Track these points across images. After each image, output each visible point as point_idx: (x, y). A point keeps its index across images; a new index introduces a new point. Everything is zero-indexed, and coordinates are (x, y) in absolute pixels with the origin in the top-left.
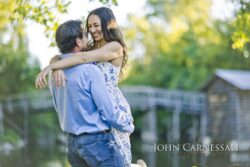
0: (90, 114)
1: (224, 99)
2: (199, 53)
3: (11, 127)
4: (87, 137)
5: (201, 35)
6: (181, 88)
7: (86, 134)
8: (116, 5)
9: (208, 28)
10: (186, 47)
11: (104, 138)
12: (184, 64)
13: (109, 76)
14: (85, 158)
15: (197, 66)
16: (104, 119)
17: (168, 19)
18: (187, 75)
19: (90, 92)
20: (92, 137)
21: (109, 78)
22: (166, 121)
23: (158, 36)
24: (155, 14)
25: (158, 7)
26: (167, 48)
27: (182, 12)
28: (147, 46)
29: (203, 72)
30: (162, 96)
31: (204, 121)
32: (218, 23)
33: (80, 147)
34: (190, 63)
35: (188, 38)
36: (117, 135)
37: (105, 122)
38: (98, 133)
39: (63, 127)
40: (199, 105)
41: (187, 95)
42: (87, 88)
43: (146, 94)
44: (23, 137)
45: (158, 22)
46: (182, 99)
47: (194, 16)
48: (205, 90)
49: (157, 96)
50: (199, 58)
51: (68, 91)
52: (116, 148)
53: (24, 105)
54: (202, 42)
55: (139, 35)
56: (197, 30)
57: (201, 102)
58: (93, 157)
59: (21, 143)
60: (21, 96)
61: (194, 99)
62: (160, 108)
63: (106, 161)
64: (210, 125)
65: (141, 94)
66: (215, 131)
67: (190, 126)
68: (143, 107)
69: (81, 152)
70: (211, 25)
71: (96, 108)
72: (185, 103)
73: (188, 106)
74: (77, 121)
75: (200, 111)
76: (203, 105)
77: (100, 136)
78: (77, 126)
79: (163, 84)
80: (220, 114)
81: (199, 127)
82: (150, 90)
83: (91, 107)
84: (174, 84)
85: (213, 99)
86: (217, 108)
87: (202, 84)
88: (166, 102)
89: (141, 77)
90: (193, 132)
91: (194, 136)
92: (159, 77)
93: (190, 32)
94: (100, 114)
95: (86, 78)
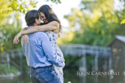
0: (42, 57)
1: (120, 50)
2: (107, 27)
3: (14, 65)
4: (40, 69)
5: (108, 18)
6: (98, 45)
7: (39, 67)
8: (60, 3)
9: (112, 15)
10: (101, 24)
11: (49, 69)
12: (100, 33)
13: (52, 38)
14: (40, 80)
15: (107, 34)
16: (49, 60)
17: (92, 11)
18: (101, 38)
19: (41, 46)
20: (43, 69)
21: (52, 39)
22: (91, 61)
23: (87, 19)
24: (85, 8)
25: (87, 5)
26: (91, 25)
27: (99, 7)
28: (82, 25)
29: (110, 37)
30: (89, 49)
31: (110, 62)
32: (117, 12)
33: (37, 74)
34: (103, 32)
35: (102, 20)
36: (56, 68)
37: (50, 62)
38: (46, 67)
39: (28, 64)
40: (108, 53)
41: (101, 48)
42: (40, 44)
43: (81, 48)
44: (19, 70)
45: (87, 12)
46: (99, 50)
47: (105, 9)
48: (111, 46)
49: (86, 49)
50: (108, 30)
51: (31, 46)
52: (55, 74)
53: (20, 54)
54: (109, 22)
55: (77, 19)
56: (107, 16)
57: (108, 52)
58: (44, 79)
59: (19, 73)
60: (18, 50)
61: (105, 51)
62: (88, 55)
63: (50, 81)
64: (113, 63)
65: (78, 48)
66: (116, 66)
67: (104, 64)
68: (79, 55)
69: (37, 76)
70: (113, 13)
71: (44, 54)
72: (101, 52)
73: (103, 54)
74: (35, 61)
75: (108, 56)
76: (110, 53)
77: (47, 68)
78: (35, 63)
79: (90, 43)
80: (118, 58)
81: (108, 64)
82: (83, 46)
83: (42, 54)
84: (95, 43)
85: (115, 50)
86: (117, 55)
87: (109, 43)
88: (91, 52)
89: (79, 40)
90: (105, 67)
91: (105, 69)
92: (88, 40)
93: (103, 17)
94: (47, 57)
95: (40, 39)
